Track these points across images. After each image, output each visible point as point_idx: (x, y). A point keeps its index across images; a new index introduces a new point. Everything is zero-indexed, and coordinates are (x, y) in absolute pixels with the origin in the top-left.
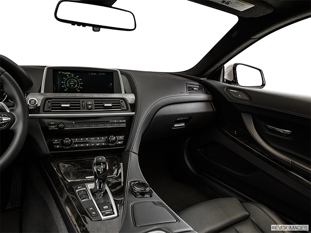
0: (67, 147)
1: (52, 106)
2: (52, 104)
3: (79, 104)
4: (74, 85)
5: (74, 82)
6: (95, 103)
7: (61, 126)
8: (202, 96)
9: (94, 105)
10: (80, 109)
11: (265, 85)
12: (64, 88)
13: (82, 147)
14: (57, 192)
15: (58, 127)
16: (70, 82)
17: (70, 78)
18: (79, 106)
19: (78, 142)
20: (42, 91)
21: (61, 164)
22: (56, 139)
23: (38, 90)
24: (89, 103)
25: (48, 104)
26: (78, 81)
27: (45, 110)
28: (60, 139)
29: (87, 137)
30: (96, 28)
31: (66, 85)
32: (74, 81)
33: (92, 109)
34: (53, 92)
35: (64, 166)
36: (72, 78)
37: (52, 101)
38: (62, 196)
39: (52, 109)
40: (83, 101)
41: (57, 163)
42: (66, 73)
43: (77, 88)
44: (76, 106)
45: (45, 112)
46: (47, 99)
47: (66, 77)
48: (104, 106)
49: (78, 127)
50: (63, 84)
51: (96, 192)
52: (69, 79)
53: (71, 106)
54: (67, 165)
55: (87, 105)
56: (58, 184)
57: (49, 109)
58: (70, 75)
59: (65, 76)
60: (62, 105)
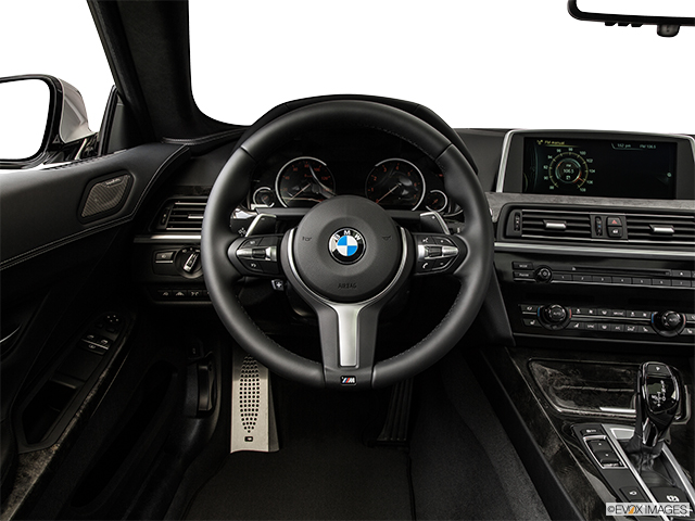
0: (555, 327)
1: (524, 226)
2: (524, 219)
3: (589, 222)
4: (573, 176)
5: (573, 167)
6: (628, 224)
7: (545, 274)
9: (626, 227)
10: (589, 236)
12: (549, 183)
13: (591, 331)
14: (528, 431)
15: (536, 276)
16: (564, 166)
17: (564, 157)
18: (589, 229)
19: (582, 318)
20: (500, 189)
21: (536, 367)
22: (530, 305)
23: (490, 186)
24: (614, 222)
25: (516, 220)
26: (583, 166)
27: (507, 234)
28: (539, 305)
29: (605, 308)
31: (553, 174)
32: (574, 165)
33: (619, 238)
34: (524, 192)
35: (544, 372)
36: (568, 156)
37: (524, 213)
38: (543, 444)
39: (524, 232)
40: (598, 217)
41: (525, 362)
42: (555, 144)
43: (579, 182)
44: (580, 226)
45: (508, 238)
46: (513, 208)
47: (554, 153)
49: (583, 281)
50: (546, 173)
51: (635, 452)
52: (561, 158)
53: (568, 228)
54: (549, 371)
55: (607, 226)
56: (531, 412)
57: (517, 232)
58: (564, 150)
59: (553, 151)
60: (548, 225)
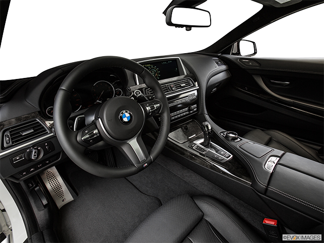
4: (155, 74)
5: (154, 72)
8: (224, 67)
9: (175, 86)
10: (168, 92)
11: (256, 53)
16: (152, 72)
18: (167, 89)
19: (174, 115)
20: (138, 84)
24: (172, 86)
26: (156, 71)
30: (189, 28)
33: (175, 90)
36: (152, 69)
40: (167, 85)
42: (148, 65)
43: (157, 76)
48: (181, 86)
58: (151, 67)
